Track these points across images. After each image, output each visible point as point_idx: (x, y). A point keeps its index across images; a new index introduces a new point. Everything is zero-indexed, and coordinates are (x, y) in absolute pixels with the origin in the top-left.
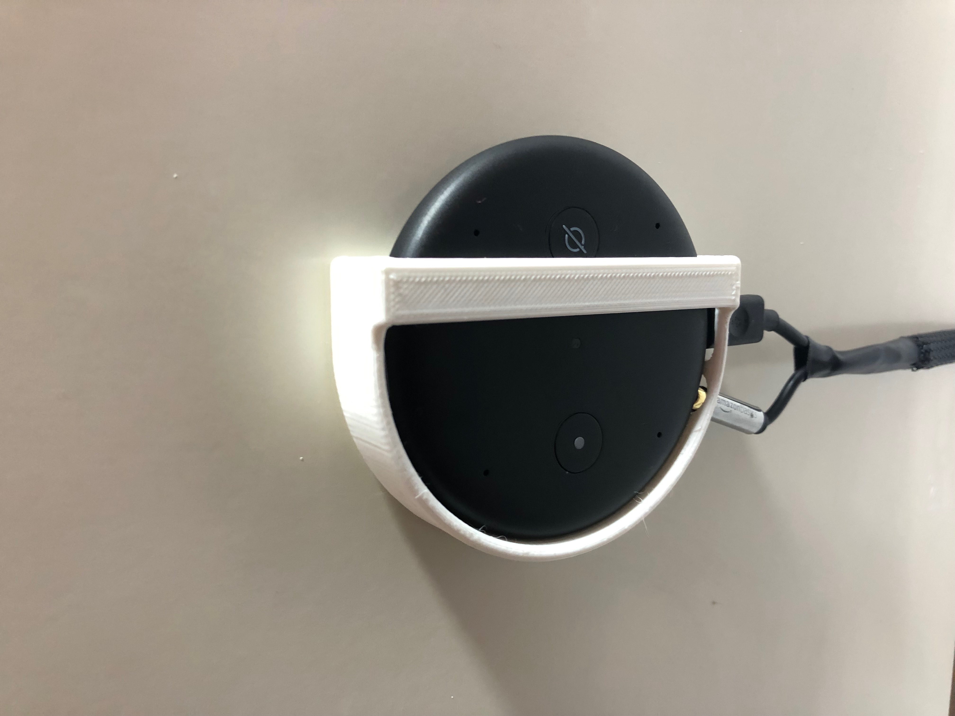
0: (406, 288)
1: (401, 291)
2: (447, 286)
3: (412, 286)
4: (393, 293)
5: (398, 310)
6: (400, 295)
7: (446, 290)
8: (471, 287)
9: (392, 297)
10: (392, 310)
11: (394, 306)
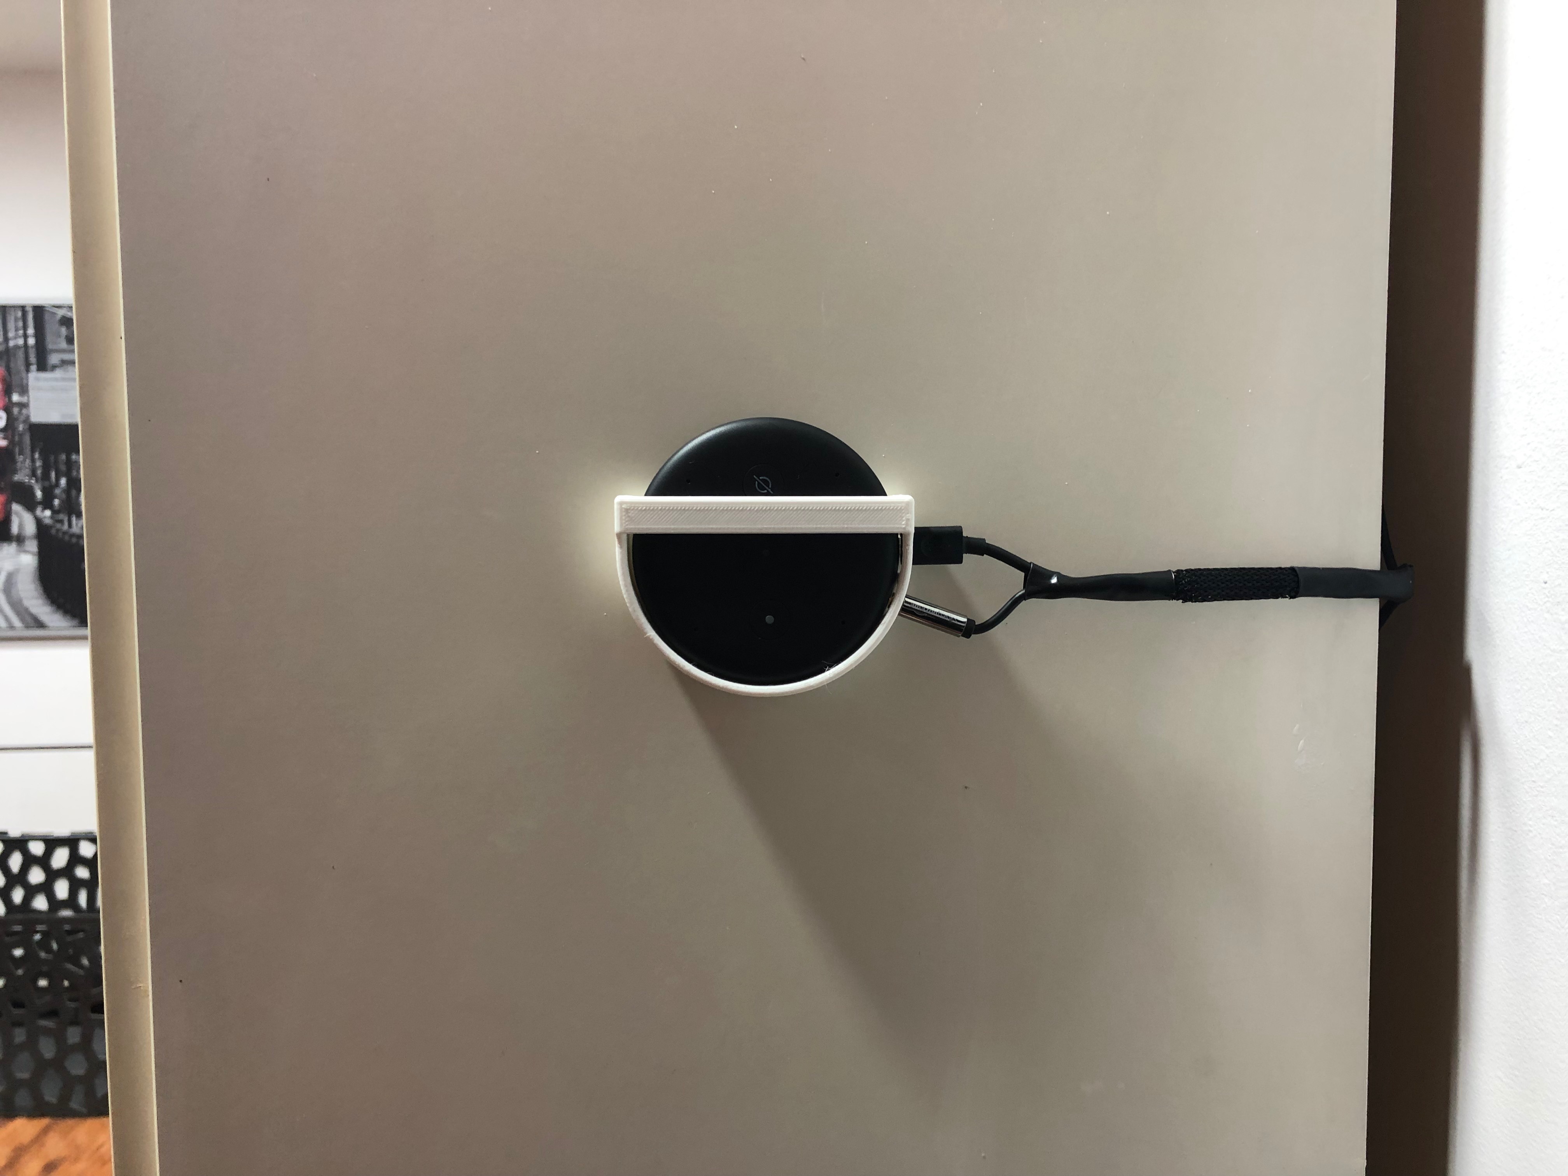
0: (633, 513)
1: (630, 515)
2: (660, 512)
3: (637, 512)
4: (625, 515)
5: (627, 525)
6: (629, 516)
7: (659, 515)
8: (676, 514)
9: (624, 518)
10: (624, 525)
11: (625, 523)
